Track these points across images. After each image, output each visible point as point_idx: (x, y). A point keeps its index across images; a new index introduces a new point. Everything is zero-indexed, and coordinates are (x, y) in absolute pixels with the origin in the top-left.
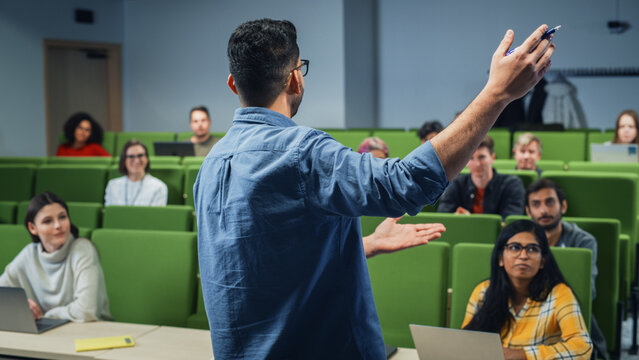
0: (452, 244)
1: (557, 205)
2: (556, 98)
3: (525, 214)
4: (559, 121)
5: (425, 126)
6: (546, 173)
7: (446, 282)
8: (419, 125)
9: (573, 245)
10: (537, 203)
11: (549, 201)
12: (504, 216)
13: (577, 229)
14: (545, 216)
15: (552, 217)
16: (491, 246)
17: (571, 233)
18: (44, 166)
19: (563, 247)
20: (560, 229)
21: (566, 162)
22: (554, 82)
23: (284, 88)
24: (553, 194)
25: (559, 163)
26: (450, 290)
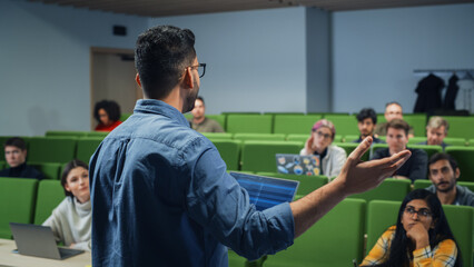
0: (368, 200)
1: (452, 172)
2: (465, 91)
3: (427, 179)
4: (467, 108)
5: (363, 112)
6: (448, 148)
7: (363, 229)
8: (358, 110)
9: (465, 204)
10: (435, 172)
11: (444, 170)
12: (413, 180)
13: (468, 191)
14: (442, 182)
15: (447, 182)
16: (400, 203)
17: (464, 194)
18: (86, 138)
19: (458, 205)
20: (455, 191)
21: (467, 140)
22: (465, 78)
23: (178, 82)
24: (448, 165)
25: (462, 140)
26: (366, 236)
